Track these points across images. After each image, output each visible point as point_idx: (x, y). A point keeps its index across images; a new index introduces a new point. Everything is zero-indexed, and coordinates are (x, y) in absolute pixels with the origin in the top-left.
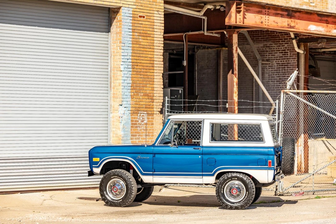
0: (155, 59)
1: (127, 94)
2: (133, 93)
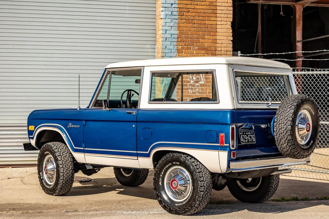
0: (218, 4)
2: (180, 47)
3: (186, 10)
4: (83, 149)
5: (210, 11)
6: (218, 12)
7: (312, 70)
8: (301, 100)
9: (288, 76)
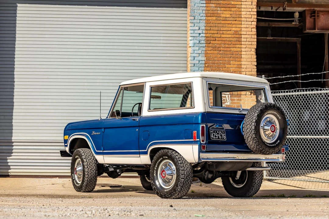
0: (243, 33)
3: (212, 39)
4: (102, 151)
5: (235, 39)
6: (243, 40)
7: (321, 90)
8: (266, 106)
9: (264, 88)
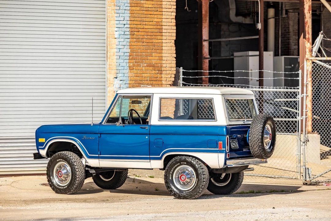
0: (164, 24)
1: (124, 64)
2: (132, 64)
3: (136, 30)
4: (98, 155)
6: (164, 31)
9: (252, 100)
